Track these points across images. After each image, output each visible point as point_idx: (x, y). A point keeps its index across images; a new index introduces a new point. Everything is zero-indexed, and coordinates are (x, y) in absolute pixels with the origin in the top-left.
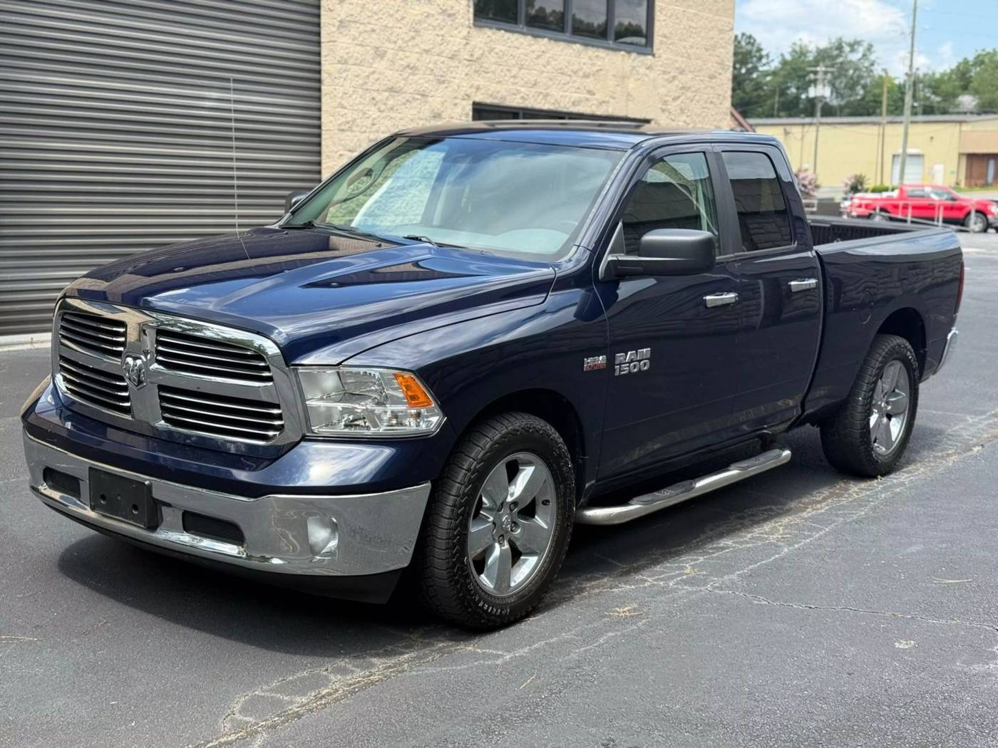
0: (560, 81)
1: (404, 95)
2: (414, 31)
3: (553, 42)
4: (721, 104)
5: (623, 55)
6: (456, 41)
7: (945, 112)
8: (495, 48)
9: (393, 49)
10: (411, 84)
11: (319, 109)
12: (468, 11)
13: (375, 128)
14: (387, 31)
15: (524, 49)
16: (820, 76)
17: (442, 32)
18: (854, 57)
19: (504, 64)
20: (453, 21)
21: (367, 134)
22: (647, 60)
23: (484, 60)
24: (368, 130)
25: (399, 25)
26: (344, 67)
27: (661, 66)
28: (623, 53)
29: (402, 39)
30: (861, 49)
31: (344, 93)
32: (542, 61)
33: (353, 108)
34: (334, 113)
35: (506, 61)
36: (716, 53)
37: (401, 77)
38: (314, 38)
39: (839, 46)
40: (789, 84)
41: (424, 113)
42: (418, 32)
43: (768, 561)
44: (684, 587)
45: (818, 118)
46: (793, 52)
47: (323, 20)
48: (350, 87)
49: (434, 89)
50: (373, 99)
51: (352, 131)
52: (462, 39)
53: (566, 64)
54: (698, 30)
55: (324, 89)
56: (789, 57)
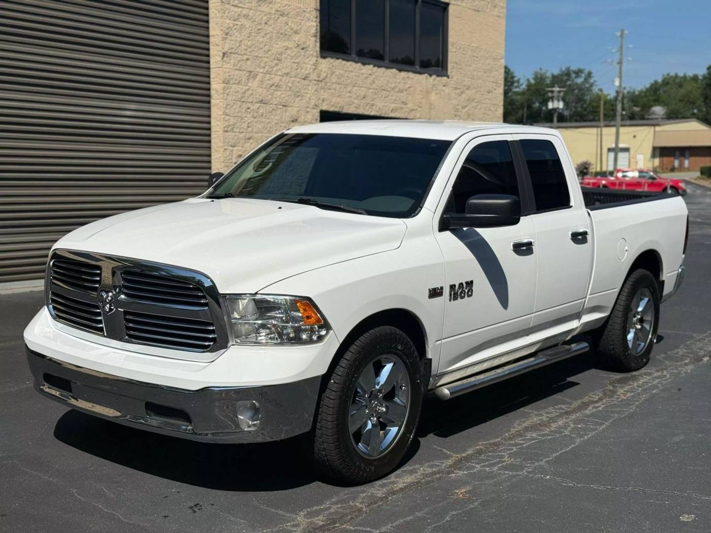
0: (382, 95)
1: (271, 106)
2: (278, 60)
3: (376, 68)
4: (496, 111)
5: (426, 77)
6: (308, 68)
7: (643, 118)
8: (335, 72)
9: (262, 73)
10: (276, 98)
11: (209, 116)
12: (316, 46)
13: (250, 129)
14: (258, 60)
15: (356, 72)
16: (556, 94)
17: (297, 61)
18: (580, 80)
19: (342, 83)
20: (305, 52)
21: (244, 134)
22: (444, 80)
23: (328, 80)
24: (245, 131)
25: (267, 56)
26: (227, 85)
27: (454, 84)
28: (426, 75)
29: (269, 66)
30: (583, 75)
31: (227, 105)
32: (369, 81)
33: (234, 115)
34: (220, 119)
35: (343, 81)
36: (492, 75)
37: (269, 93)
38: (205, 65)
39: (568, 74)
40: (534, 100)
41: (285, 118)
42: (280, 60)
43: (567, 450)
44: (505, 472)
45: (555, 123)
46: (536, 78)
47: (212, 52)
48: (232, 100)
49: (292, 101)
50: (248, 108)
51: (233, 132)
52: (312, 65)
53: (386, 83)
54: (478, 59)
55: (213, 101)
56: (533, 81)
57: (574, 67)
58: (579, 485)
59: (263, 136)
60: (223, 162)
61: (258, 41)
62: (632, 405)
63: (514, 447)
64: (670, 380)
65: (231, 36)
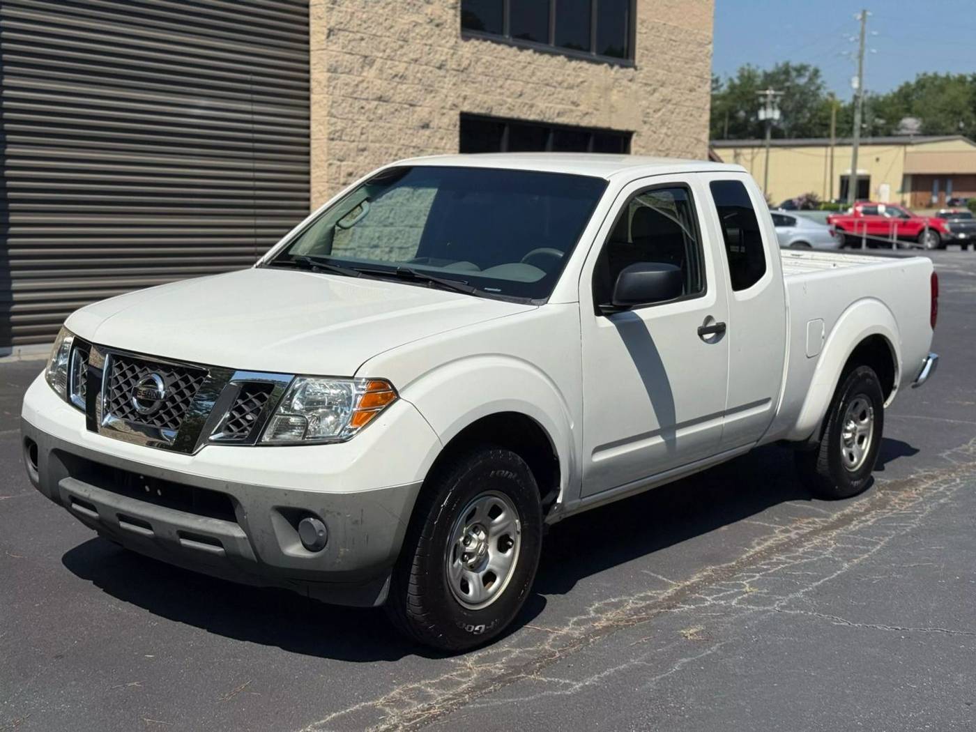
0: (545, 92)
1: (393, 104)
2: (403, 40)
3: (537, 55)
4: (700, 117)
5: (606, 67)
6: (444, 51)
7: (889, 134)
8: (481, 59)
9: (381, 58)
10: (400, 94)
11: (308, 118)
12: (455, 21)
13: (364, 137)
14: (376, 40)
15: (510, 59)
16: (769, 99)
17: (430, 42)
18: (802, 81)
19: (491, 74)
20: (441, 30)
21: (356, 144)
22: (629, 72)
23: (471, 69)
24: (357, 139)
25: (388, 34)
26: (334, 75)
27: (643, 78)
28: (606, 65)
29: (391, 48)
30: (807, 74)
31: (334, 102)
32: (528, 72)
33: (342, 117)
34: (324, 122)
35: (492, 71)
36: (695, 66)
37: (390, 86)
38: (303, 46)
39: (786, 71)
40: (739, 107)
41: (412, 122)
42: (407, 41)
43: (831, 577)
44: (749, 607)
45: (768, 140)
46: (741, 77)
47: (313, 28)
48: (340, 96)
49: (422, 99)
50: (362, 108)
51: (341, 140)
52: (449, 48)
53: (551, 75)
54: (678, 43)
55: (314, 97)
56: (737, 81)
57: (795, 63)
58: (856, 625)
59: (382, 147)
60: (327, 182)
61: (376, 13)
62: (914, 518)
63: (756, 573)
64: (962, 485)
65: (339, 6)
